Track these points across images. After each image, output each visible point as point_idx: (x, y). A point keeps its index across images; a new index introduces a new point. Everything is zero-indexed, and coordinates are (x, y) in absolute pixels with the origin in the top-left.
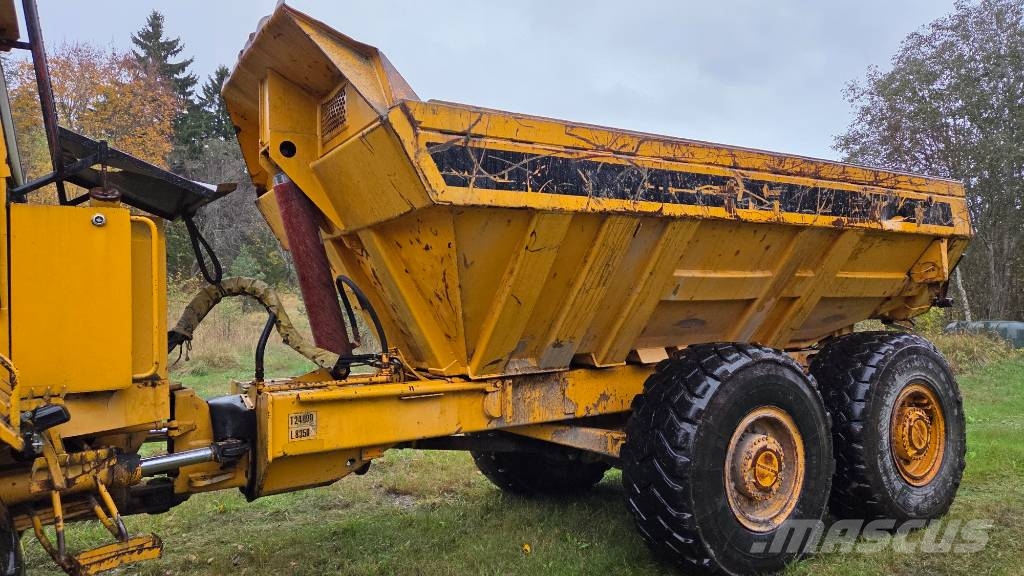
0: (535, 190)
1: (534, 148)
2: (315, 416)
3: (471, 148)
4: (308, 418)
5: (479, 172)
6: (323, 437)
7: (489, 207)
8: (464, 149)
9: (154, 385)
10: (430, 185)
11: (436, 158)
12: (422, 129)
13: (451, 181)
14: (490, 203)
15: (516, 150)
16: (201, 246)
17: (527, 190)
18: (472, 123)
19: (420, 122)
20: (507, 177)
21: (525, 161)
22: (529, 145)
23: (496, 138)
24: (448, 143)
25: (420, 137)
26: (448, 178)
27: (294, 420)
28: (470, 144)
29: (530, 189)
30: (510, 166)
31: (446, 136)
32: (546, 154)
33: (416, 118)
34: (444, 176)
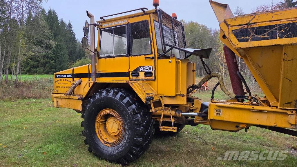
0: (280, 37)
1: (281, 22)
2: (221, 110)
3: (250, 28)
4: (220, 111)
5: (253, 36)
6: (224, 117)
7: (257, 47)
8: (246, 29)
9: (183, 96)
10: (233, 43)
11: (235, 34)
12: (231, 26)
13: (240, 41)
14: (258, 46)
15: (271, 24)
16: (205, 66)
17: (276, 38)
18: (251, 19)
19: (230, 24)
20: (266, 35)
21: (276, 27)
22: (279, 21)
23: (262, 22)
24: (240, 28)
25: (230, 29)
26: (239, 40)
27: (216, 111)
28: (249, 27)
29: (278, 38)
30: (268, 31)
31: (239, 26)
32: (289, 22)
33: (229, 23)
34: (238, 40)
